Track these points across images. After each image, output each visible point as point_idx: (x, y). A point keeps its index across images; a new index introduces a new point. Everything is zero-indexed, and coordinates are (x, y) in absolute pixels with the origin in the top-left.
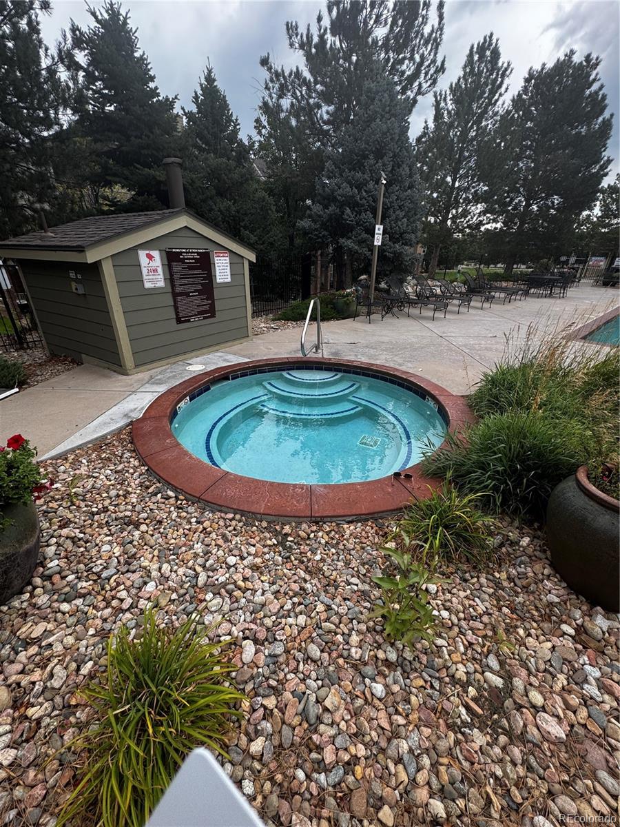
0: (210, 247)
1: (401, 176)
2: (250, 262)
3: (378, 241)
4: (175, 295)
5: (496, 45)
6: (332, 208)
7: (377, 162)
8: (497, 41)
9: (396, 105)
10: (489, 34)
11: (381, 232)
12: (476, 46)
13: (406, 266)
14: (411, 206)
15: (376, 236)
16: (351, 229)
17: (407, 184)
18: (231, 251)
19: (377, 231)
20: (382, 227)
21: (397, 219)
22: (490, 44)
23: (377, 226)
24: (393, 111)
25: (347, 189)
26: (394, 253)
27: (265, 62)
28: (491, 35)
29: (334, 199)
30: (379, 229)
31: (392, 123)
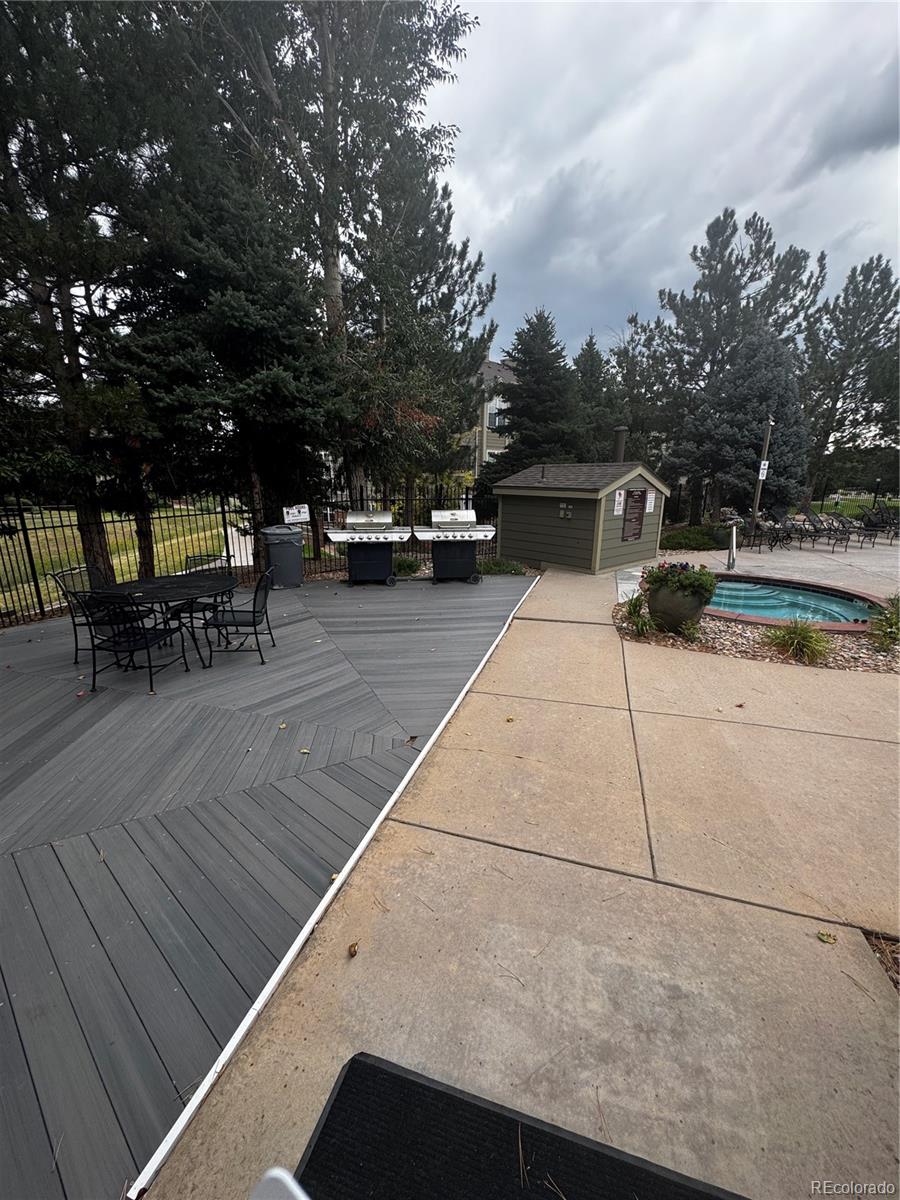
0: (646, 486)
1: (786, 414)
2: (666, 497)
3: (762, 476)
4: (625, 520)
5: (887, 266)
6: (707, 446)
7: (761, 404)
8: (888, 262)
9: (781, 355)
10: (876, 256)
11: (766, 467)
12: (859, 269)
13: (790, 498)
14: (797, 440)
15: (761, 471)
16: (729, 464)
17: (792, 421)
18: (658, 489)
19: (762, 467)
20: (767, 463)
21: (782, 454)
22: (878, 265)
23: (763, 462)
24: (778, 360)
25: (726, 428)
26: (779, 486)
27: (633, 320)
28: (880, 257)
29: (711, 438)
30: (765, 464)
31: (779, 372)
